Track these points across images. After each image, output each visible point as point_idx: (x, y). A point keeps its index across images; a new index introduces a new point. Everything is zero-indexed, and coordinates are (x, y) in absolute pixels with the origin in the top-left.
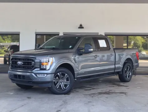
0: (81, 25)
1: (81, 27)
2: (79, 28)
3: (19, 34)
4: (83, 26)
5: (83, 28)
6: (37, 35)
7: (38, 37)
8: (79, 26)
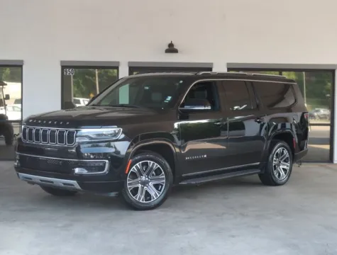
0: (171, 45)
1: (171, 49)
2: (167, 51)
3: (21, 66)
4: (175, 47)
5: (176, 51)
6: (64, 67)
7: (69, 72)
8: (167, 47)
